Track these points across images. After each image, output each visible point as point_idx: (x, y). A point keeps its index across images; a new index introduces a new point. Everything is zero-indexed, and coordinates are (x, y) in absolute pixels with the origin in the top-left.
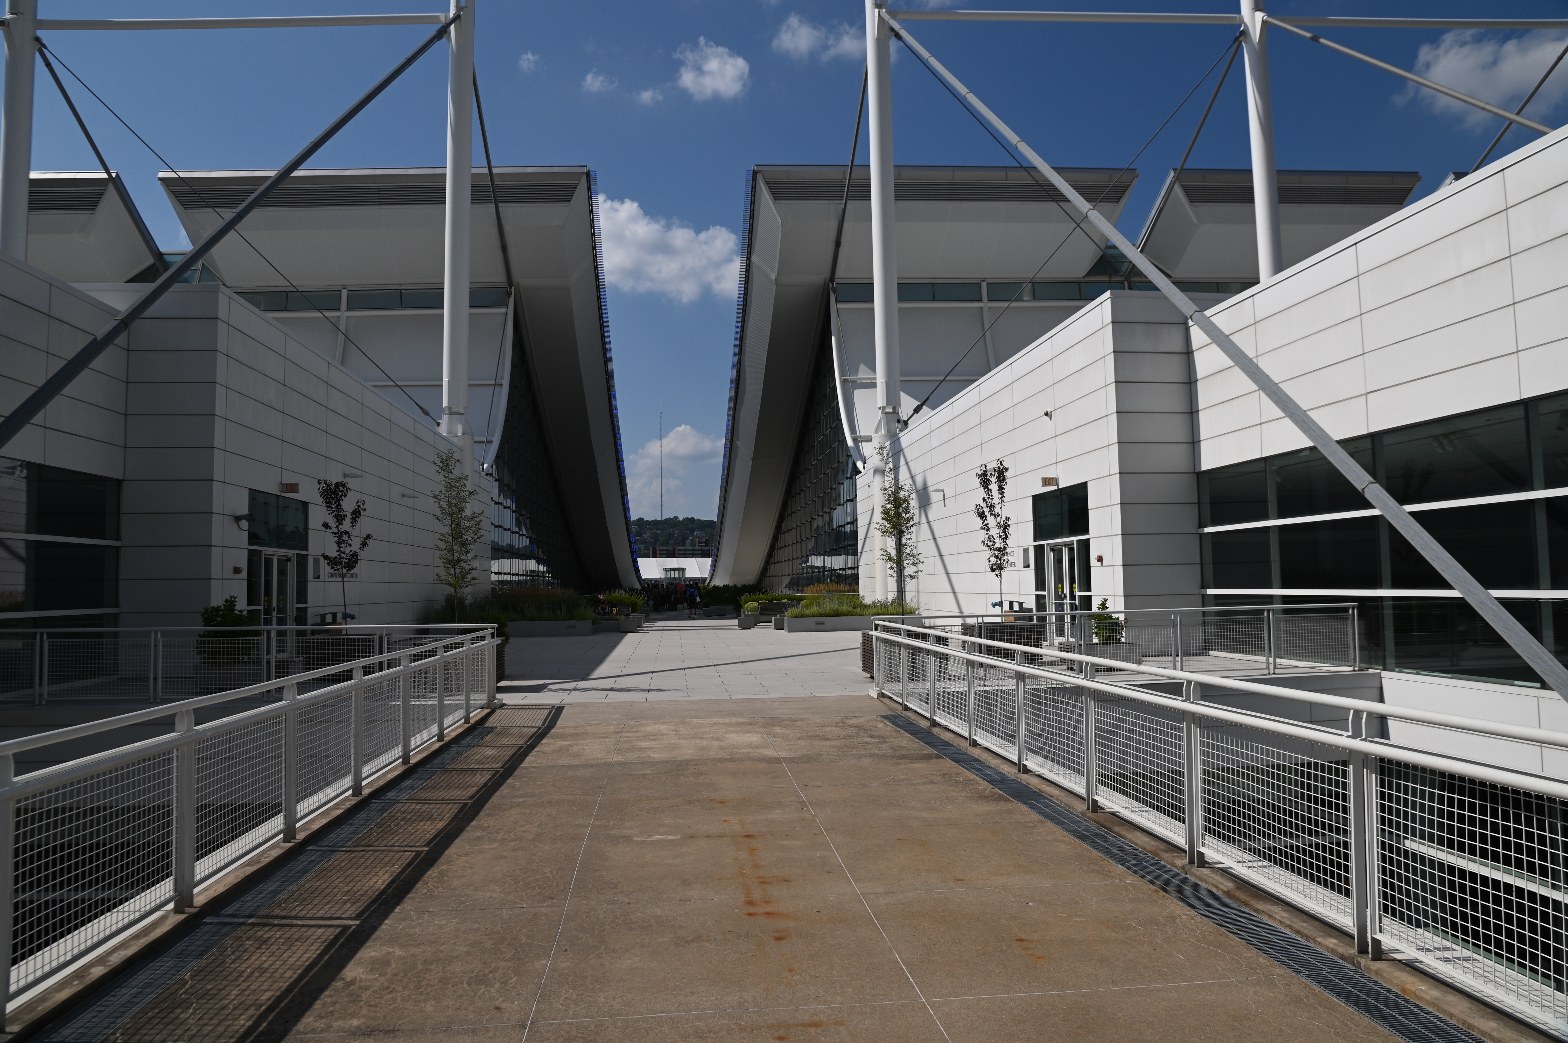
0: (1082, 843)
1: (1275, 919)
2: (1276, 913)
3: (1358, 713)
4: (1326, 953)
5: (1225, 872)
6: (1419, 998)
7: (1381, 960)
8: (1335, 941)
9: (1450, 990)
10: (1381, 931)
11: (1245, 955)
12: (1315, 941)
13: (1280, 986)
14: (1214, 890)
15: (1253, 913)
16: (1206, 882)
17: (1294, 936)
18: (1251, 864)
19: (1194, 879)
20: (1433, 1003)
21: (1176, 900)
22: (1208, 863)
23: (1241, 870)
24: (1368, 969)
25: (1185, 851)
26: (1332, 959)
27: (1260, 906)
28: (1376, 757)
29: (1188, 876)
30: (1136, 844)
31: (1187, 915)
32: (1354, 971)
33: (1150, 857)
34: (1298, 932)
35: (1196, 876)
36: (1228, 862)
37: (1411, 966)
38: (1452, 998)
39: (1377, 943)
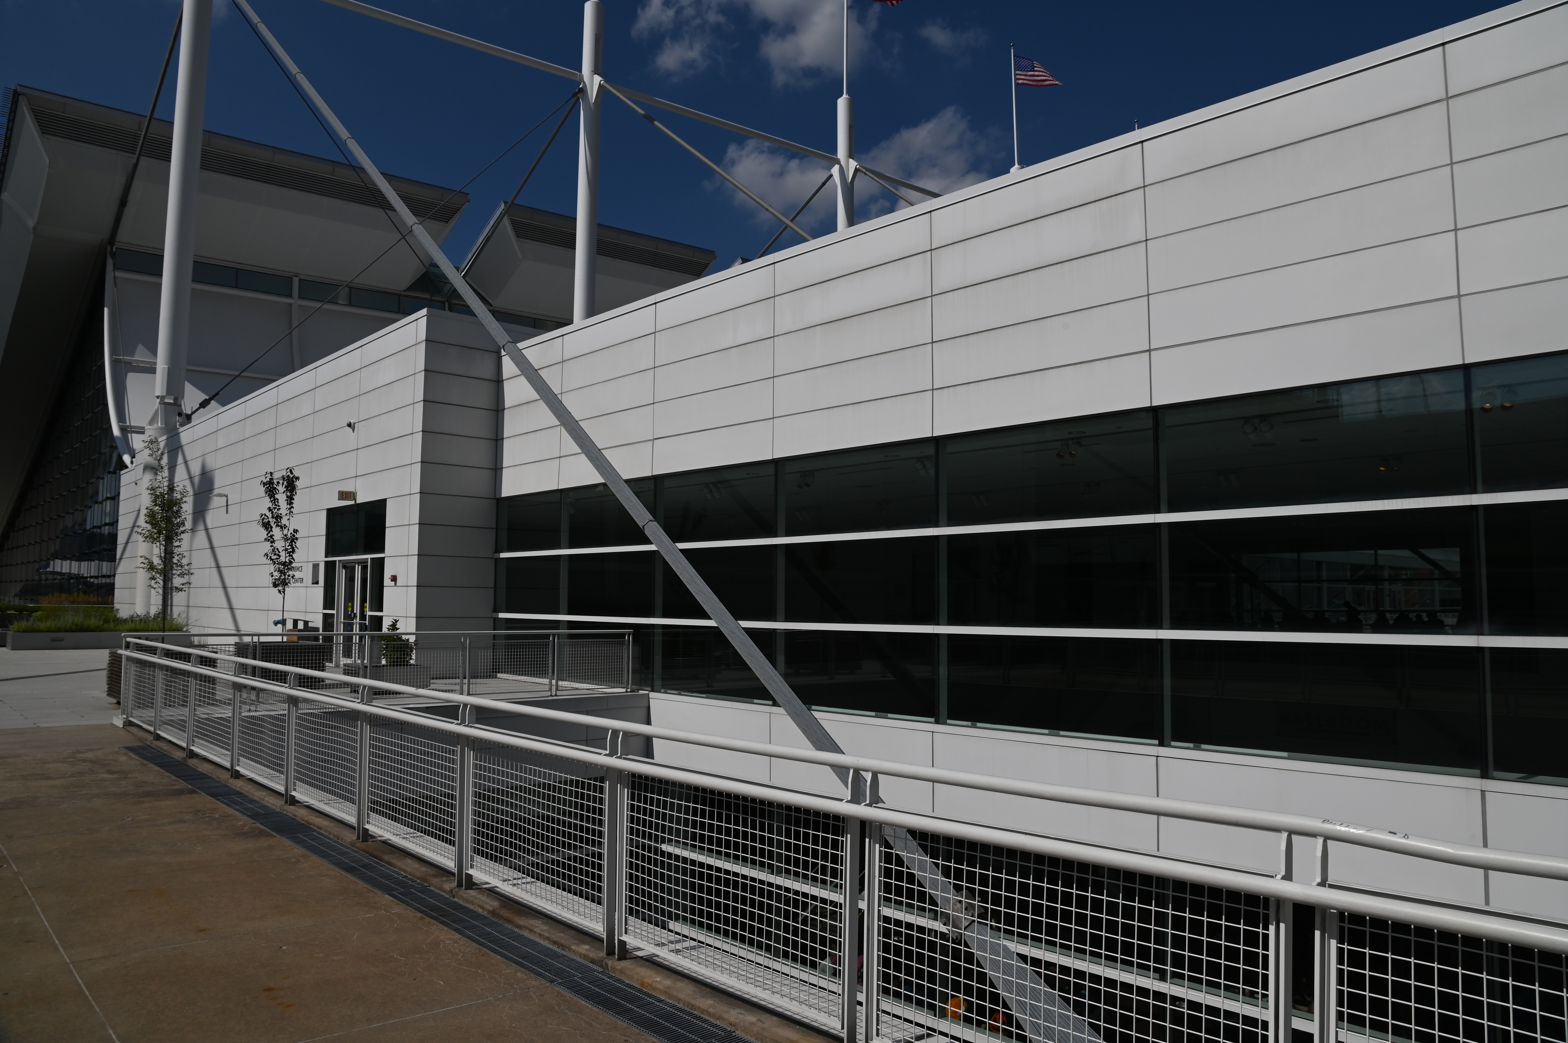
0: (349, 876)
1: (535, 932)
2: (537, 927)
3: (615, 732)
4: (579, 959)
5: (492, 892)
6: (654, 989)
7: (625, 959)
8: (587, 947)
9: (679, 977)
10: (626, 933)
11: (504, 972)
12: (570, 949)
13: (535, 997)
14: (480, 911)
15: (516, 930)
16: (473, 904)
17: (551, 947)
18: (515, 882)
19: (461, 902)
20: (665, 992)
21: (441, 925)
22: (476, 884)
23: (506, 888)
24: (614, 969)
25: (453, 874)
26: (583, 964)
27: (522, 921)
28: (628, 773)
29: (456, 900)
30: (405, 871)
31: (451, 939)
32: (602, 973)
33: (418, 884)
34: (555, 943)
35: (463, 899)
36: (494, 882)
37: (651, 962)
38: (681, 984)
39: (623, 944)
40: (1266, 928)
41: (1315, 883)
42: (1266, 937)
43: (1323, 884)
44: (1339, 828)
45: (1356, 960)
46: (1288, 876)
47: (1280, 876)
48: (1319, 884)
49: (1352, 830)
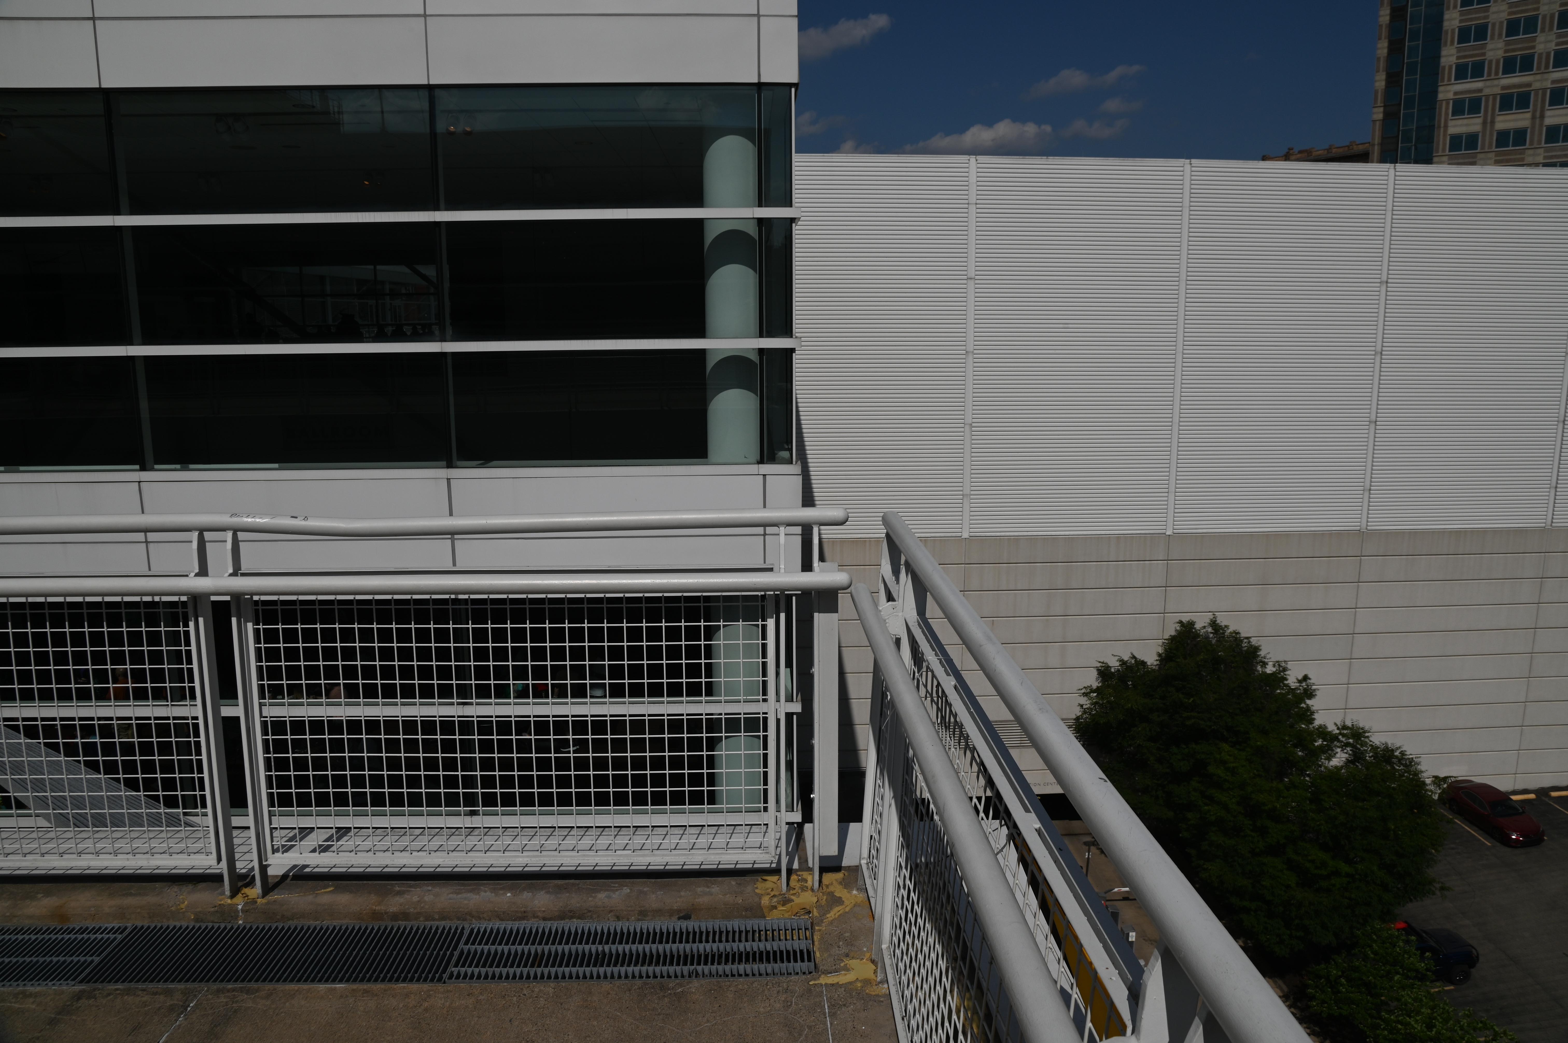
40: (186, 625)
41: (228, 574)
42: (187, 634)
43: (234, 574)
44: (246, 520)
45: (272, 636)
46: (203, 572)
47: (194, 574)
48: (231, 575)
49: (258, 520)
